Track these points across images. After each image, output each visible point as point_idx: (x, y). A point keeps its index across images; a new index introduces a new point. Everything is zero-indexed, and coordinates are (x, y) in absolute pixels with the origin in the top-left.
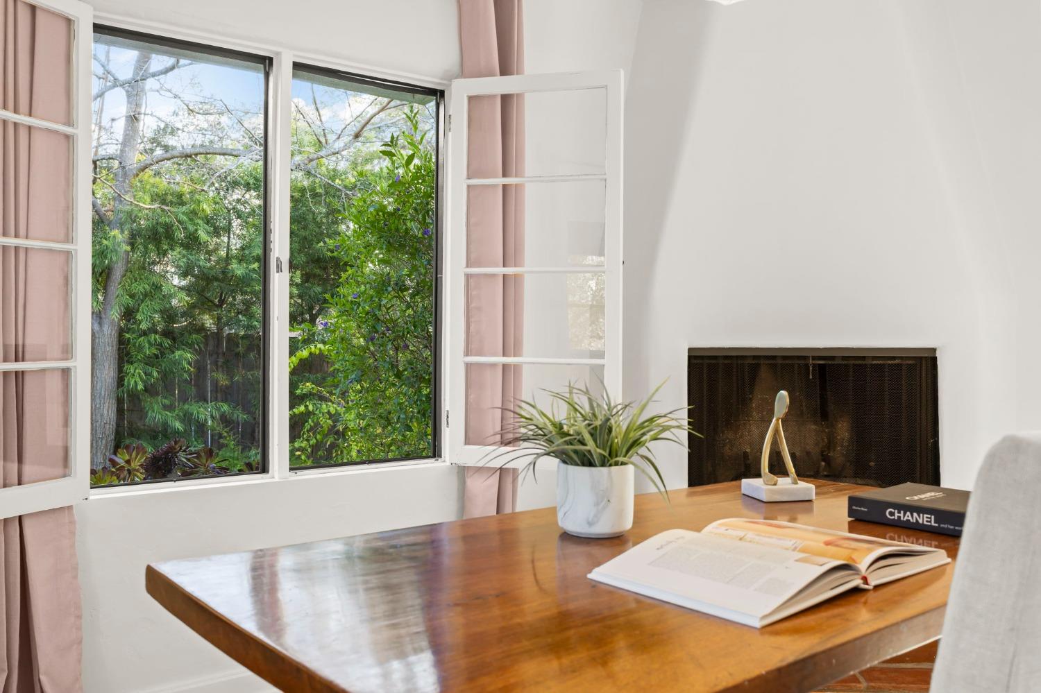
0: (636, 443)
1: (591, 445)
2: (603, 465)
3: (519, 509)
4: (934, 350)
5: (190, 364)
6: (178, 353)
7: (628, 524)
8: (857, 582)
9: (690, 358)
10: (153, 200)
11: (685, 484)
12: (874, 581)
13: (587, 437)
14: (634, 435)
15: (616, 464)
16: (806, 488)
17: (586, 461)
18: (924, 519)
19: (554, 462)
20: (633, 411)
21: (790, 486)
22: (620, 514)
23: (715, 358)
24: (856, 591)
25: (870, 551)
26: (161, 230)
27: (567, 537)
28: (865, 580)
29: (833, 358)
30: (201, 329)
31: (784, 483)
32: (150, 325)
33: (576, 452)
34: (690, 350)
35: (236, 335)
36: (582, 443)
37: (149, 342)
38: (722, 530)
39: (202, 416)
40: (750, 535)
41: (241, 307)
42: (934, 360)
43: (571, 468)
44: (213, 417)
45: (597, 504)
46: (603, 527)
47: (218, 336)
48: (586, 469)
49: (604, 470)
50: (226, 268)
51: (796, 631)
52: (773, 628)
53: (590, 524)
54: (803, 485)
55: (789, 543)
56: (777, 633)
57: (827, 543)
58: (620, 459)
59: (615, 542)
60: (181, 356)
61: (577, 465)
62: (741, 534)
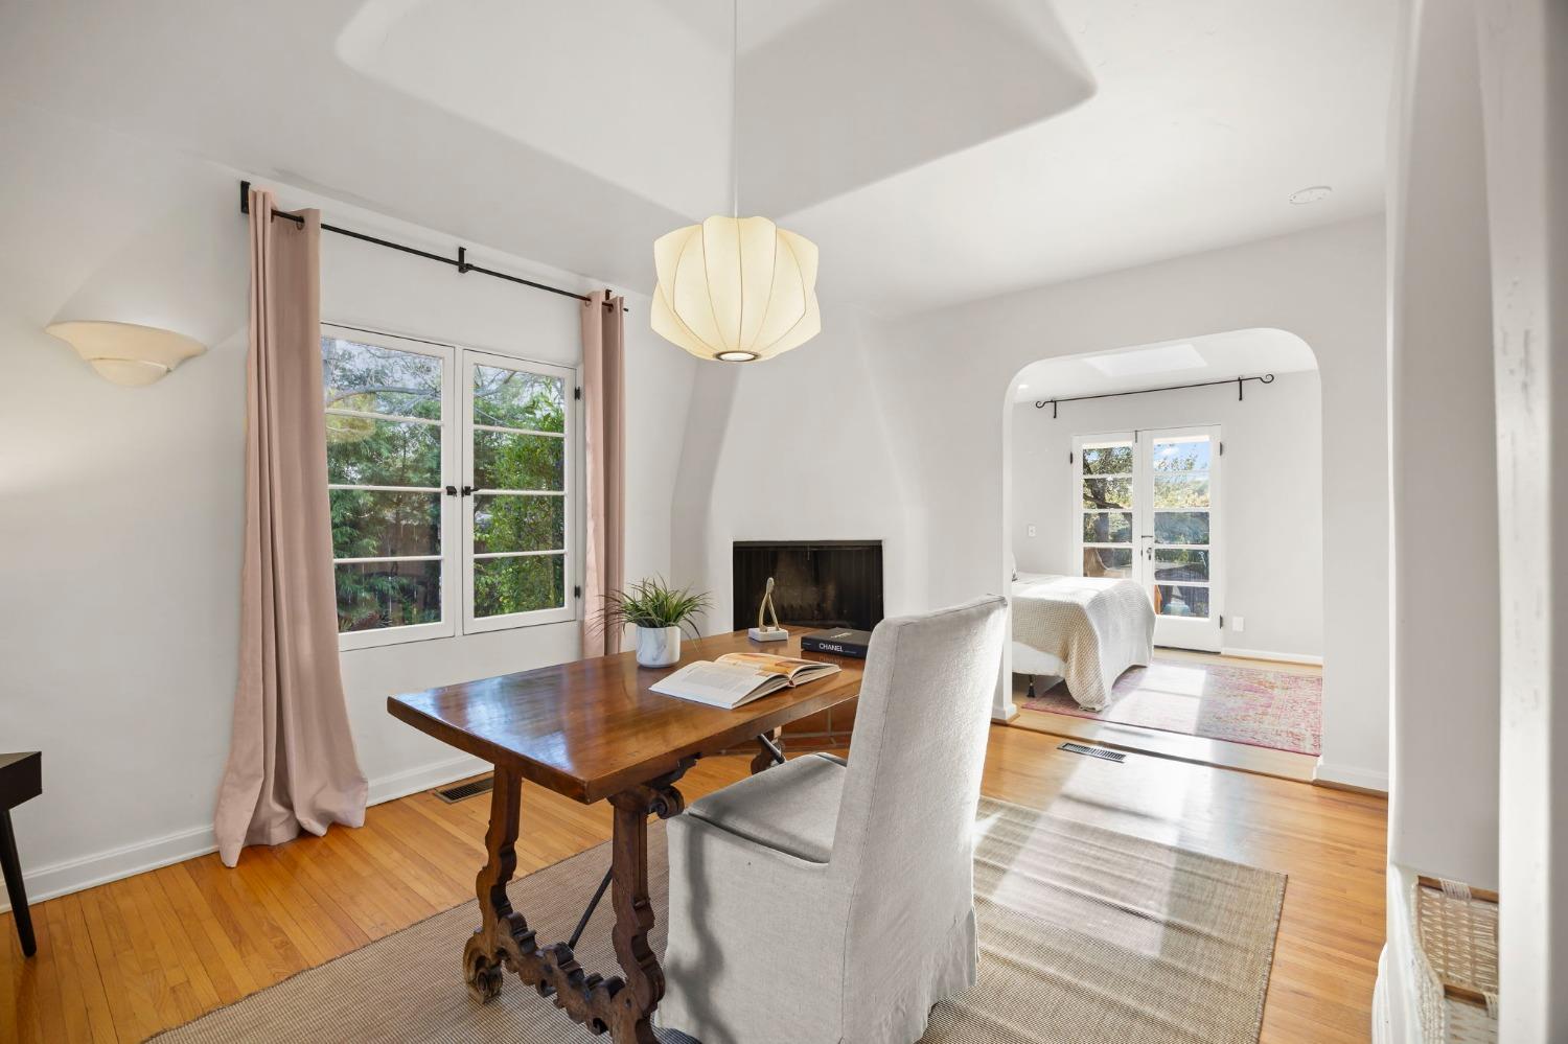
0: (681, 613)
1: (654, 616)
2: (662, 626)
3: (622, 651)
4: (880, 541)
5: (374, 548)
6: (366, 541)
7: (677, 658)
8: (787, 684)
9: (734, 548)
10: (343, 424)
11: (732, 630)
12: (796, 683)
13: (651, 612)
14: (679, 609)
15: (669, 625)
16: (783, 632)
17: (652, 625)
18: (836, 648)
19: (634, 626)
20: (678, 595)
21: (775, 631)
22: (672, 653)
23: (751, 547)
24: (786, 688)
25: (796, 667)
26: (350, 448)
27: (642, 668)
28: (791, 683)
29: (822, 547)
30: (382, 521)
31: (771, 630)
32: (342, 519)
33: (646, 620)
34: (734, 543)
35: (412, 526)
36: (650, 615)
37: (341, 533)
38: (725, 661)
39: (385, 588)
40: (740, 662)
41: (416, 505)
42: (881, 547)
43: (644, 629)
44: (393, 588)
45: (659, 648)
46: (662, 662)
47: (397, 526)
48: (652, 630)
49: (662, 629)
50: (402, 476)
51: (749, 710)
52: (738, 709)
53: (654, 660)
54: (782, 631)
55: (757, 666)
56: (739, 712)
57: (776, 665)
58: (672, 623)
59: (669, 669)
60: (368, 543)
61: (646, 627)
62: (734, 661)
